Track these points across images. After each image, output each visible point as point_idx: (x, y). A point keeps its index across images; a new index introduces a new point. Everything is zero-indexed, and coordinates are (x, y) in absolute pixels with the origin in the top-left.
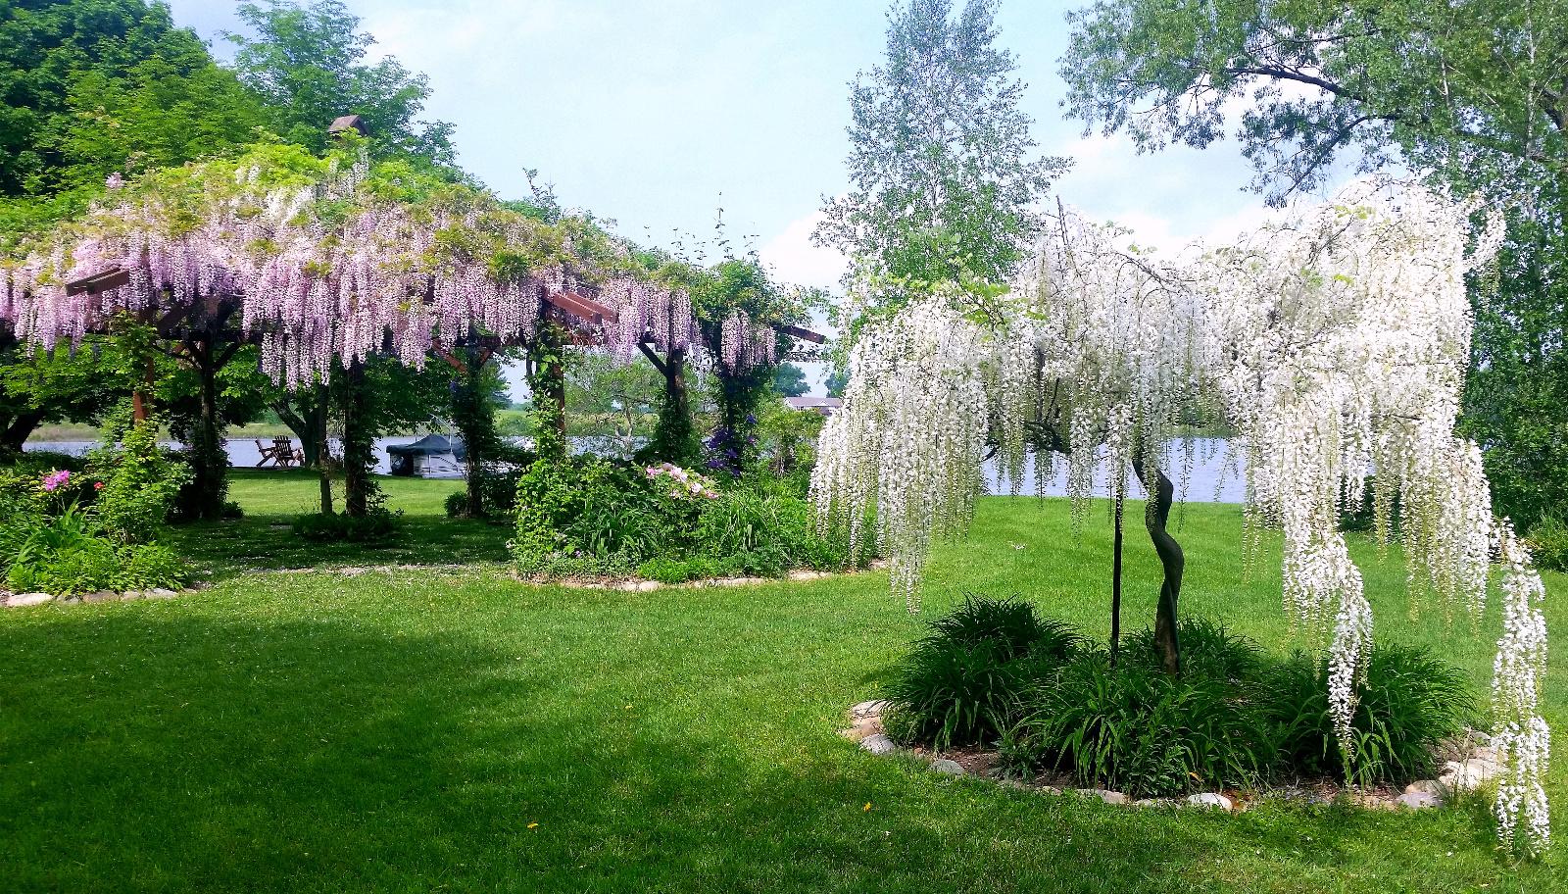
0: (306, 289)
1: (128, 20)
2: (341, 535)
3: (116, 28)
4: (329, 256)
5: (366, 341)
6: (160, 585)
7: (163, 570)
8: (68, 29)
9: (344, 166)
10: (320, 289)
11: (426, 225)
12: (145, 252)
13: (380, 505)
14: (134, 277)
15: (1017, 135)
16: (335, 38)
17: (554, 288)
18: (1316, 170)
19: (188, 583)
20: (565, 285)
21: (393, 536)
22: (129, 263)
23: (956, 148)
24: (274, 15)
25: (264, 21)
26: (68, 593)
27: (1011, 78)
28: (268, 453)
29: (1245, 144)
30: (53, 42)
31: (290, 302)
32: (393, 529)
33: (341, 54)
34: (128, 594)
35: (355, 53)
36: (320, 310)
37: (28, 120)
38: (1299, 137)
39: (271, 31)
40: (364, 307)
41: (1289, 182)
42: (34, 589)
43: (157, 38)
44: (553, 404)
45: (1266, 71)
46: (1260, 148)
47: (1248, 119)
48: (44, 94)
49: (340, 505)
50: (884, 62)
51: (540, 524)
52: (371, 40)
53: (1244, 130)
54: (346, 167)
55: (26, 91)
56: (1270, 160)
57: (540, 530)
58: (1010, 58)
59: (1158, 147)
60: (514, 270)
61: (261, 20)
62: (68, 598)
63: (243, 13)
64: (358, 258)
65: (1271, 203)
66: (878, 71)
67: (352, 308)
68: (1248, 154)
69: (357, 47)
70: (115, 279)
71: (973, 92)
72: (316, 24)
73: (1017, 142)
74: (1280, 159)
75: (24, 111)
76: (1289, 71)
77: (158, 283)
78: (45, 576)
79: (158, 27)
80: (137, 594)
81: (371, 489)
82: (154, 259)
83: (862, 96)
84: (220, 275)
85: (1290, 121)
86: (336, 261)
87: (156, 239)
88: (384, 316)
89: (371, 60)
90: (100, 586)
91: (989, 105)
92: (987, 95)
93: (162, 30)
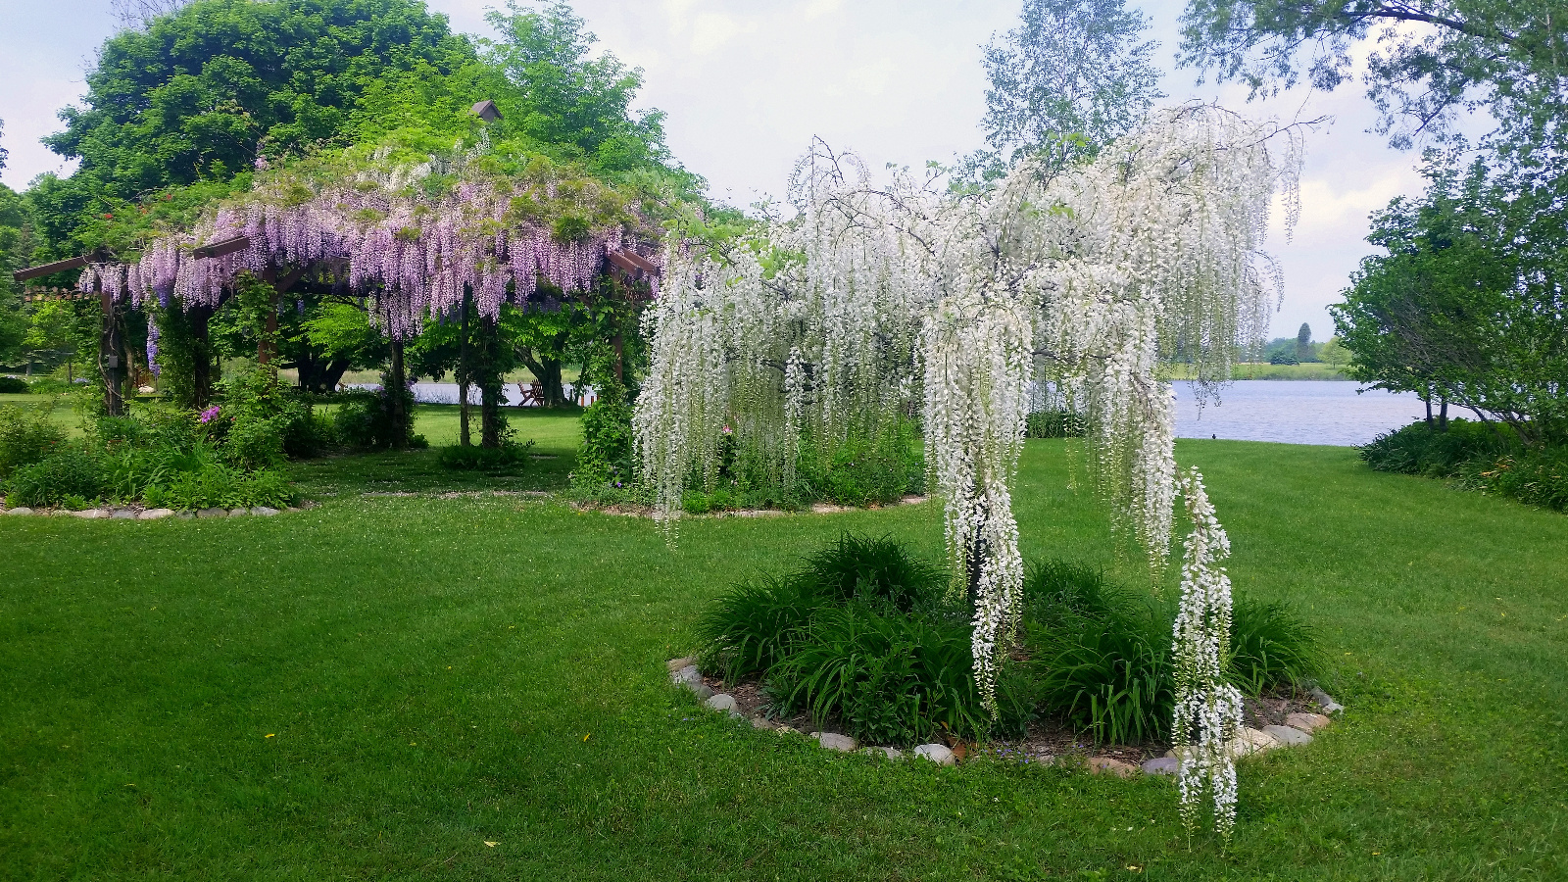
0: (400, 252)
1: (413, 30)
2: (471, 464)
3: (404, 37)
4: (419, 222)
5: (449, 295)
6: (267, 504)
7: (269, 491)
8: (367, 40)
9: (469, 145)
10: (412, 251)
11: (506, 193)
12: (262, 223)
13: (510, 439)
14: (254, 243)
15: (1145, 88)
16: (564, 38)
17: (613, 246)
18: (1445, 110)
19: (294, 502)
20: (624, 244)
21: (516, 466)
22: (250, 229)
23: (1086, 104)
24: (514, 20)
25: (506, 25)
26: (185, 508)
27: (1143, 37)
28: (528, 394)
29: (1371, 86)
30: (356, 51)
31: (387, 260)
32: (517, 460)
33: (569, 51)
34: (235, 512)
35: (581, 49)
36: (410, 270)
37: (333, 118)
38: (1428, 77)
39: (512, 33)
40: (447, 266)
41: (1417, 122)
42: (162, 505)
43: (435, 45)
44: (610, 349)
45: (1389, 13)
46: (1384, 90)
47: (1374, 64)
48: (348, 93)
49: (476, 439)
50: (1019, 25)
51: (596, 457)
52: (593, 38)
53: (1369, 73)
54: (470, 146)
55: (334, 92)
56: (1395, 103)
57: (596, 462)
58: (1143, 19)
59: (1270, 93)
60: (573, 231)
61: (504, 24)
62: (185, 513)
63: (489, 19)
64: (443, 224)
65: (1396, 145)
66: (1012, 34)
67: (438, 266)
68: (1372, 95)
69: (581, 45)
70: (240, 244)
71: (1106, 50)
72: (548, 26)
73: (1146, 95)
74: (1405, 100)
75: (332, 109)
76: (1414, 12)
77: (273, 247)
78: (171, 494)
79: (436, 33)
80: (244, 511)
81: (503, 425)
82: (270, 228)
83: (997, 58)
84: (327, 239)
85: (1420, 63)
86: (425, 229)
87: (271, 211)
88: (463, 275)
89: (593, 55)
90: (213, 504)
91: (1119, 63)
92: (1118, 52)
93: (440, 36)
